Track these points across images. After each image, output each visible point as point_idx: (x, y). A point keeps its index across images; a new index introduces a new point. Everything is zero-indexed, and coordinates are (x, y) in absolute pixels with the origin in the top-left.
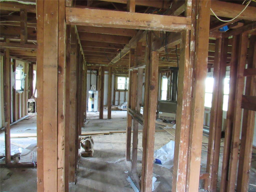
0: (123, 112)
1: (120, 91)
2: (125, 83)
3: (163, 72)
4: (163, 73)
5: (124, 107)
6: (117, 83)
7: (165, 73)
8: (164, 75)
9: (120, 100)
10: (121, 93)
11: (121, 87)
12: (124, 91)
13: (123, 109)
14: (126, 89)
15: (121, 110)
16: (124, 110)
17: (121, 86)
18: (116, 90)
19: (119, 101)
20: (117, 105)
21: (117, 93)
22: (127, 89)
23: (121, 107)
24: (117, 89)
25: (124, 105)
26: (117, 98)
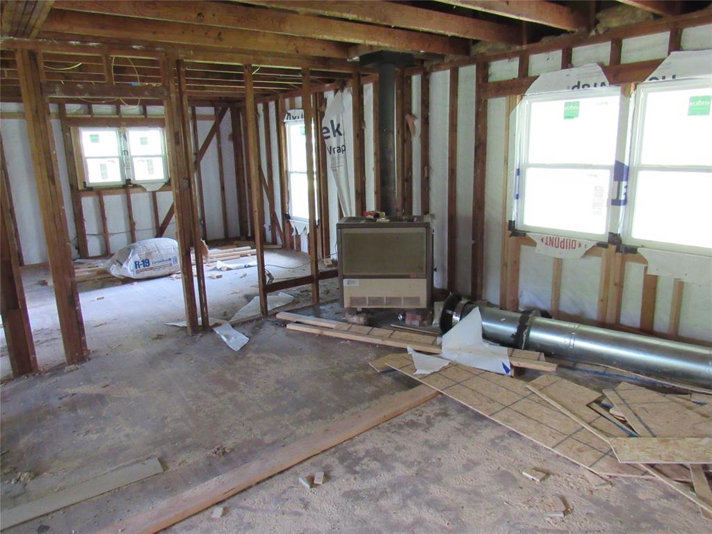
0: (137, 287)
1: (99, 192)
2: (116, 153)
3: (284, 98)
4: (287, 101)
5: (137, 264)
6: (80, 156)
7: (299, 100)
8: (293, 107)
9: (110, 228)
10: (108, 199)
11: (104, 175)
12: (122, 190)
13: (137, 272)
14: (128, 181)
15: (127, 281)
16: (140, 276)
17: (103, 167)
18: (79, 189)
19: (104, 234)
20: (98, 253)
21: (88, 203)
22: (132, 182)
23: (124, 265)
24: (85, 183)
25: (137, 258)
26: (91, 226)
